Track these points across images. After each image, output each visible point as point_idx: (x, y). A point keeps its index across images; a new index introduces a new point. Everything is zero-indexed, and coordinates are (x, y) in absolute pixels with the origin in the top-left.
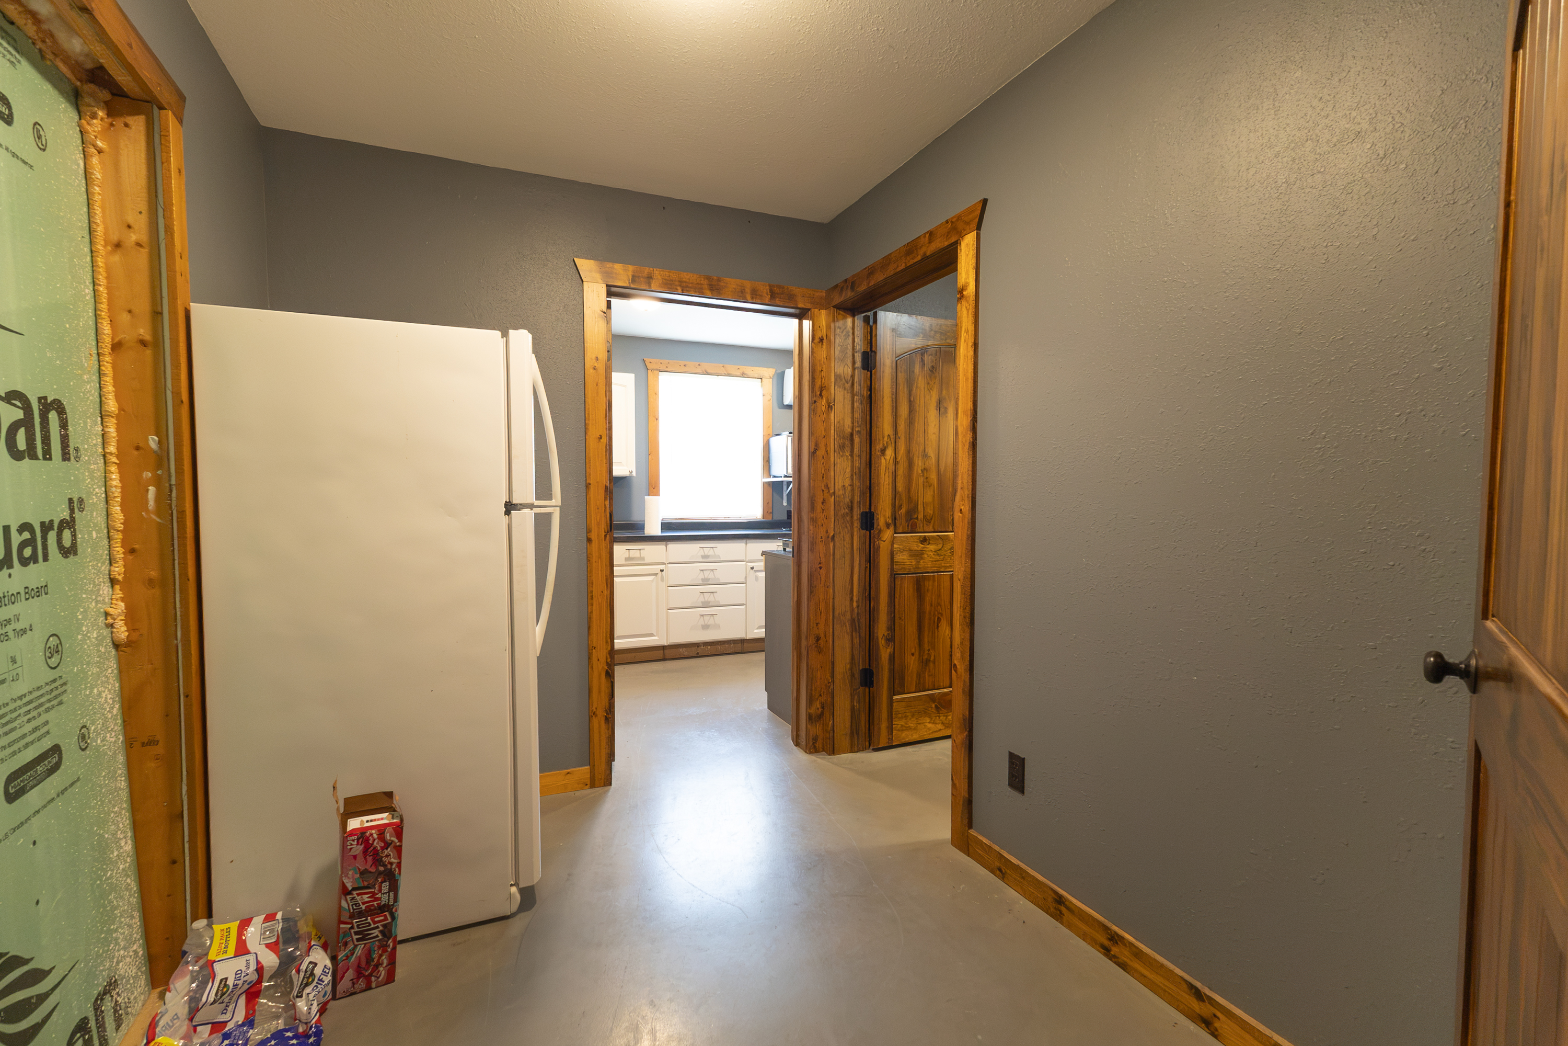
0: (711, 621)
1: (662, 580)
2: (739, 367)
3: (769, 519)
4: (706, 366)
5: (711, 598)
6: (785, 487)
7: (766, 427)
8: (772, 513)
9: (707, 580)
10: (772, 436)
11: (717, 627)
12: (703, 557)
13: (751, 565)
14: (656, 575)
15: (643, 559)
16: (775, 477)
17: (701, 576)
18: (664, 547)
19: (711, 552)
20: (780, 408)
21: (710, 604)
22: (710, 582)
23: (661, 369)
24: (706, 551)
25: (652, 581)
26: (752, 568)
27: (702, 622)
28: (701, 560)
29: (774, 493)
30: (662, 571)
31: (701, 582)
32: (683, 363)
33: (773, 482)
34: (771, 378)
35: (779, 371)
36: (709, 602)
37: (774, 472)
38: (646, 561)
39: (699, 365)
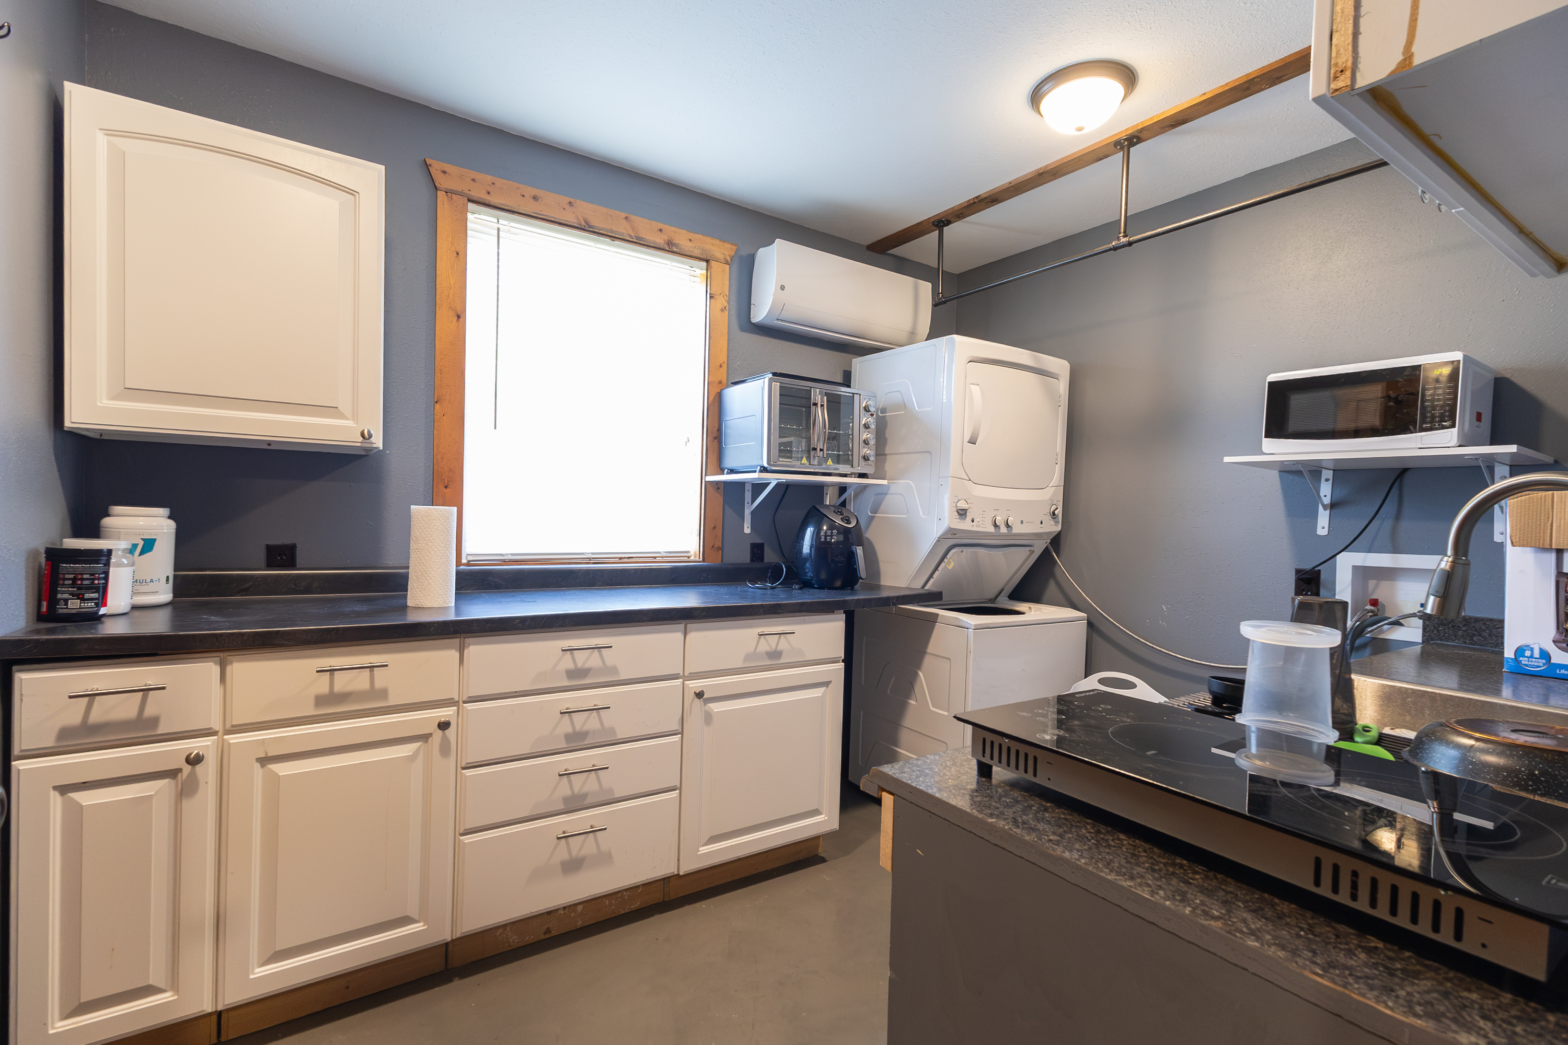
0: (587, 847)
1: (445, 749)
2: (661, 226)
3: (715, 561)
4: (587, 210)
5: (588, 785)
6: (748, 495)
7: (712, 365)
8: (721, 548)
9: (583, 735)
10: (728, 386)
11: (604, 858)
12: (571, 674)
13: (695, 685)
14: (425, 737)
15: (383, 693)
16: (732, 471)
17: (565, 727)
18: (454, 654)
19: (592, 660)
20: (743, 329)
21: (589, 801)
22: (588, 741)
23: (475, 194)
24: (580, 657)
25: (412, 758)
26: (699, 695)
27: (562, 853)
28: (566, 683)
29: (726, 507)
30: (444, 726)
31: (563, 745)
32: (530, 191)
33: (726, 483)
34: (727, 263)
35: (745, 252)
36: (584, 796)
37: (730, 461)
38: (393, 701)
39: (570, 203)
